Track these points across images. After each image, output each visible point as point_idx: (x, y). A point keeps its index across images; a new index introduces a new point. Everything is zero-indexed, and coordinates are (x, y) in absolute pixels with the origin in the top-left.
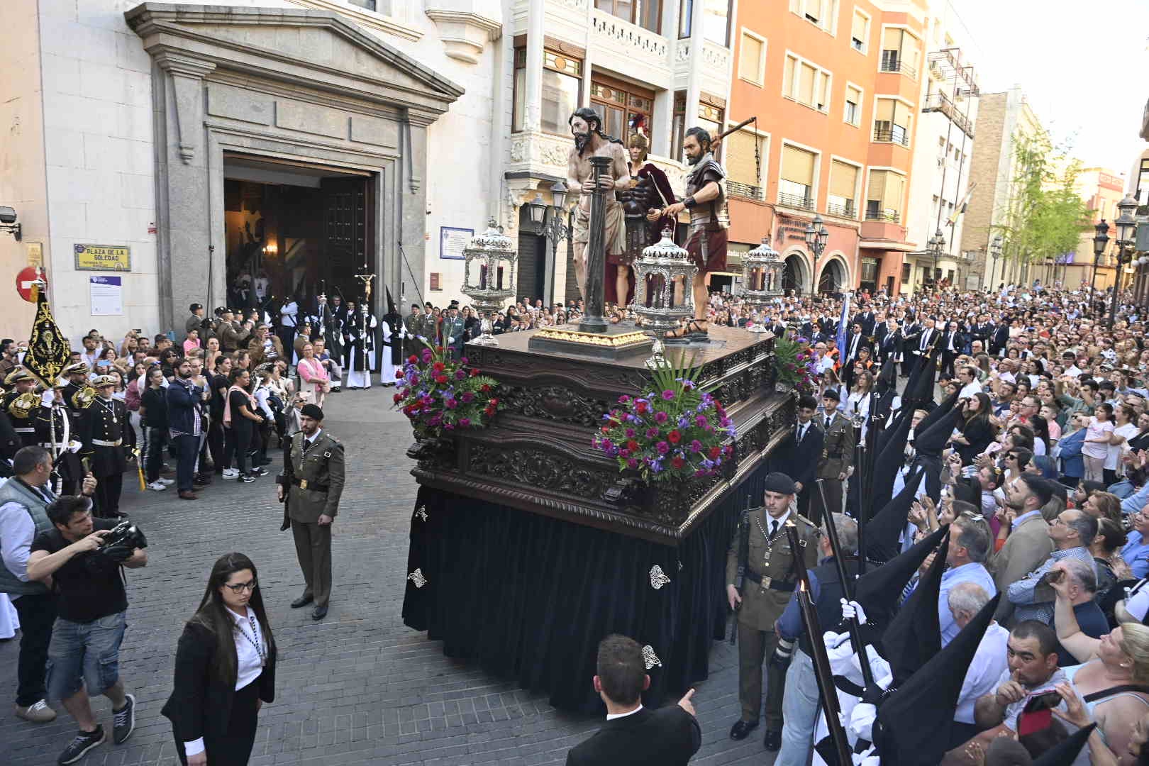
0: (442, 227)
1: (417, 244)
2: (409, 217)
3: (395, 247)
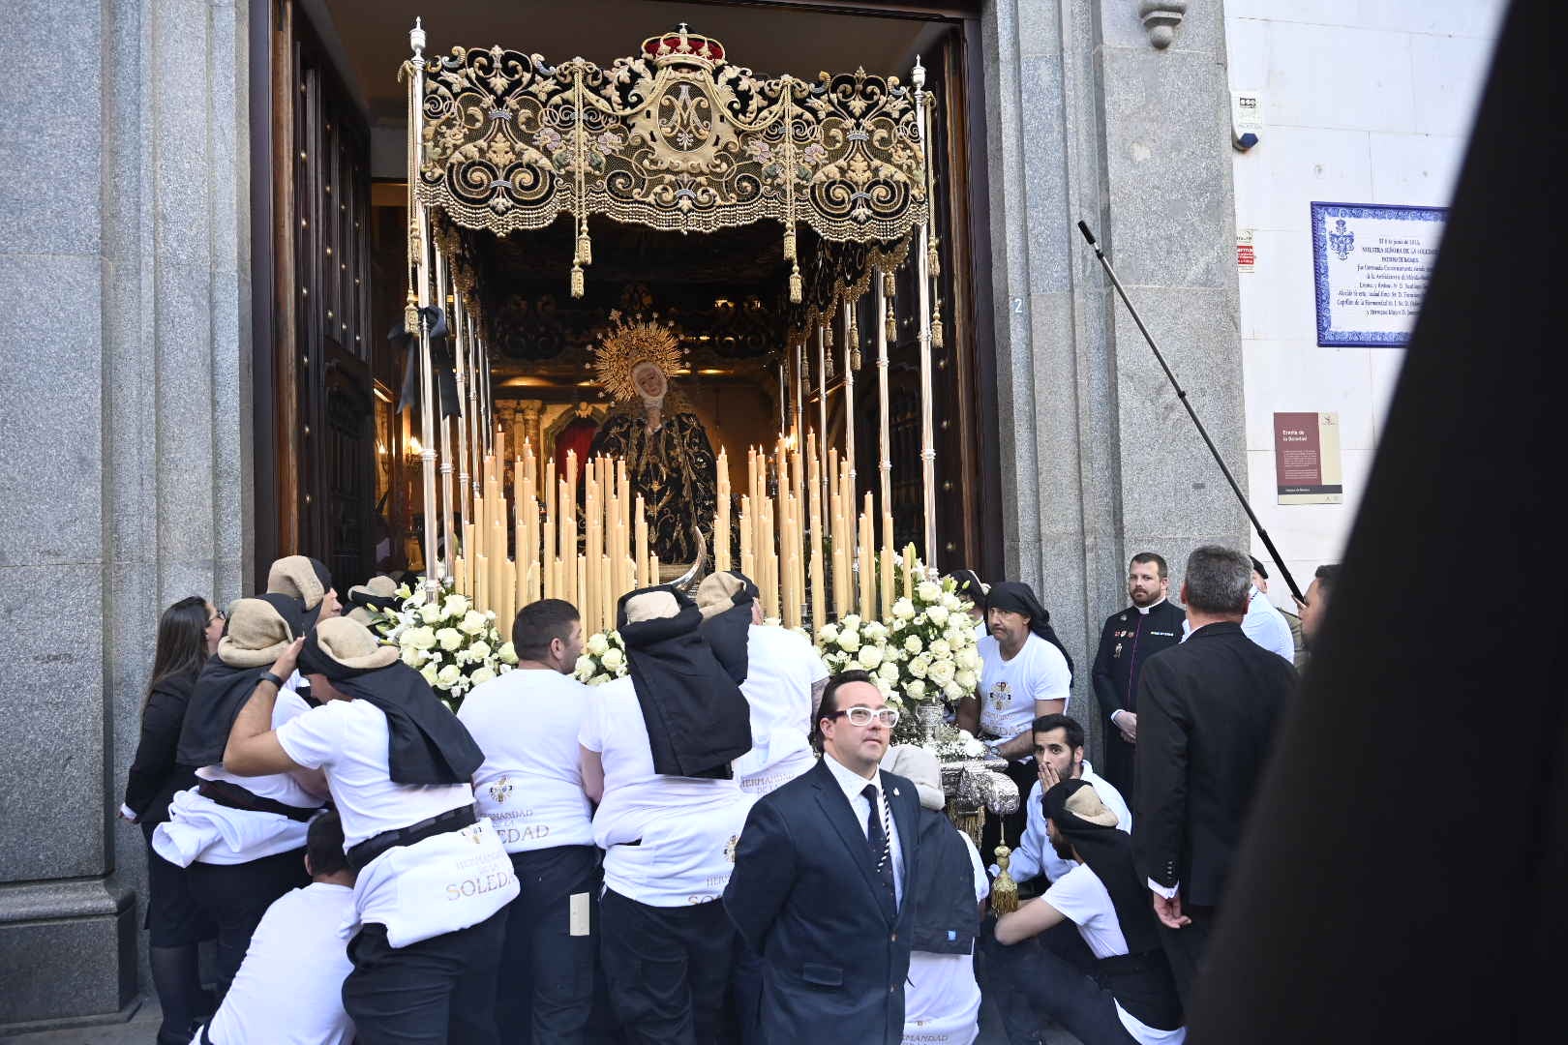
0: (1317, 208)
1: (1195, 271)
2: (1141, 153)
3: (1082, 300)
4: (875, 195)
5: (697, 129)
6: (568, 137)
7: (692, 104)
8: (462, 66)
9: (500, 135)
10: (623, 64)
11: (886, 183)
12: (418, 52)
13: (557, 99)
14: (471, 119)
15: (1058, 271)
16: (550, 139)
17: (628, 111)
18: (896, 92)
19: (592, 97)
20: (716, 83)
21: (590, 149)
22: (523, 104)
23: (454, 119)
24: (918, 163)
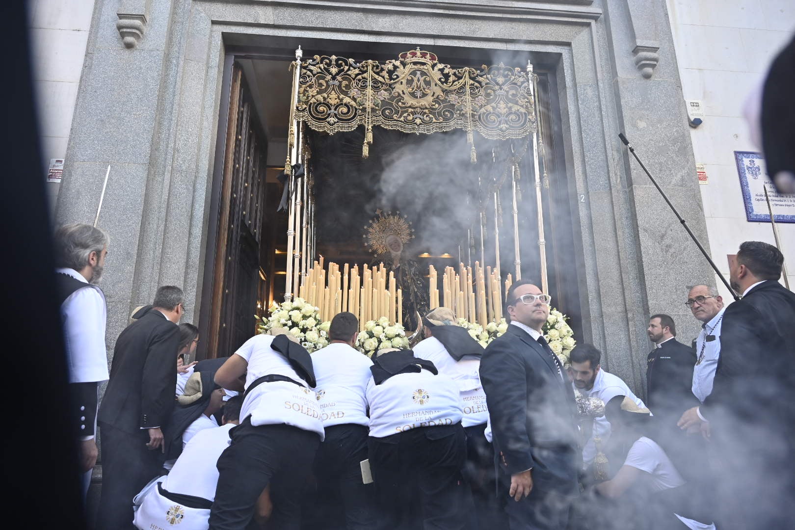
0: (737, 153)
3: (616, 194)
4: (510, 118)
5: (424, 89)
6: (364, 93)
7: (422, 79)
8: (318, 63)
9: (333, 91)
10: (390, 62)
11: (515, 113)
12: (299, 58)
13: (360, 77)
14: (321, 85)
15: (603, 180)
16: (356, 94)
17: (392, 81)
18: (519, 74)
19: (376, 76)
20: (433, 70)
21: (374, 98)
22: (344, 79)
23: (313, 85)
24: (531, 105)
